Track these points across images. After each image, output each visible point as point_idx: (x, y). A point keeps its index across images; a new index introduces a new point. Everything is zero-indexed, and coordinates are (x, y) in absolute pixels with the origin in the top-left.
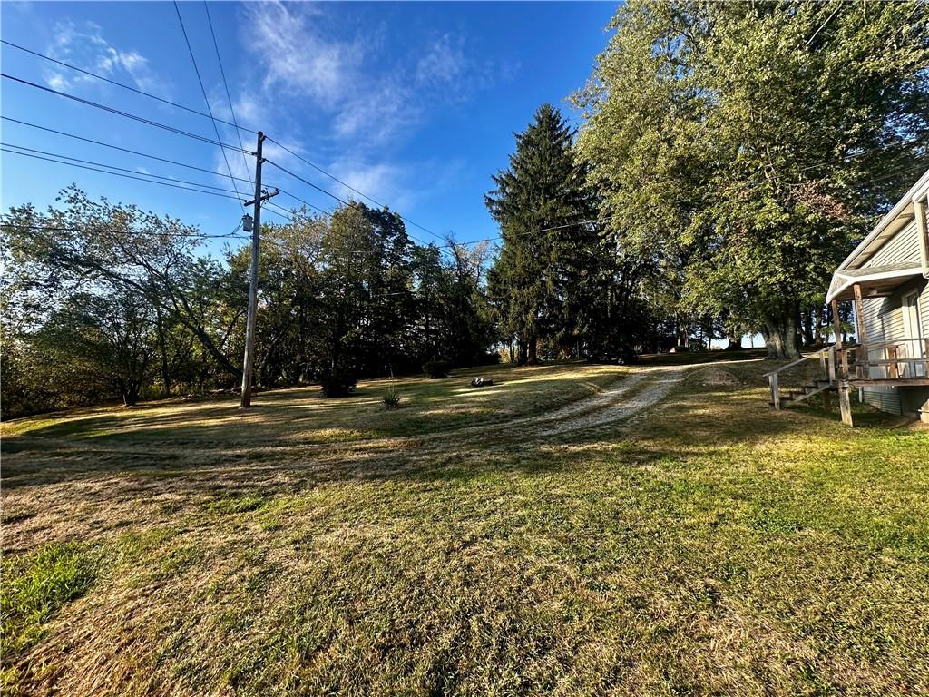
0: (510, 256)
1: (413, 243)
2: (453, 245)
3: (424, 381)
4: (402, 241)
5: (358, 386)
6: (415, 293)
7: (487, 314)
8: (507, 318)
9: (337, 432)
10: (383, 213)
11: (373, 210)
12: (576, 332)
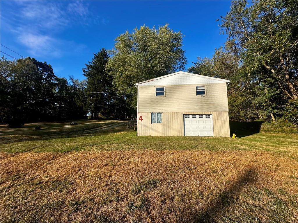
0: (89, 88)
1: (56, 76)
2: (72, 80)
3: (55, 123)
4: (51, 75)
5: (25, 125)
6: (56, 94)
7: (80, 104)
8: (86, 106)
9: (17, 135)
10: (43, 64)
11: (39, 62)
12: (106, 111)
